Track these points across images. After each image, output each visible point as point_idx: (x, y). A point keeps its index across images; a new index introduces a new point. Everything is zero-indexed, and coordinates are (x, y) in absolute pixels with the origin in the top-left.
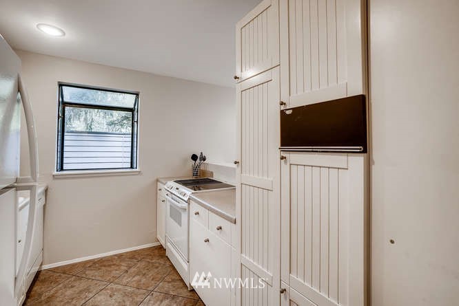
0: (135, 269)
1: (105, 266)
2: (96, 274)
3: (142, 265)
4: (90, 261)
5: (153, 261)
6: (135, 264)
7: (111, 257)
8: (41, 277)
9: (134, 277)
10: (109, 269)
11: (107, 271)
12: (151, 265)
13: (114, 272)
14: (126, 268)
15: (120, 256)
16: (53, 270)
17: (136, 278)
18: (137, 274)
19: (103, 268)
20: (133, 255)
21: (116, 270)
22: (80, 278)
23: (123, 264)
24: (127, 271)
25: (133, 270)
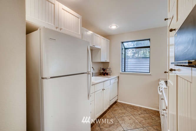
0: (143, 116)
1: (134, 109)
2: (130, 110)
3: (147, 115)
4: (130, 105)
5: (153, 116)
6: (145, 114)
7: (137, 107)
8: (117, 104)
9: (141, 118)
10: (135, 111)
11: (133, 111)
12: (151, 117)
13: (135, 112)
14: (140, 113)
15: (141, 108)
16: (120, 103)
17: (141, 119)
18: (143, 118)
19: (133, 109)
20: (146, 110)
21: (136, 112)
22: (125, 109)
23: (140, 111)
24: (140, 115)
25: (142, 115)
